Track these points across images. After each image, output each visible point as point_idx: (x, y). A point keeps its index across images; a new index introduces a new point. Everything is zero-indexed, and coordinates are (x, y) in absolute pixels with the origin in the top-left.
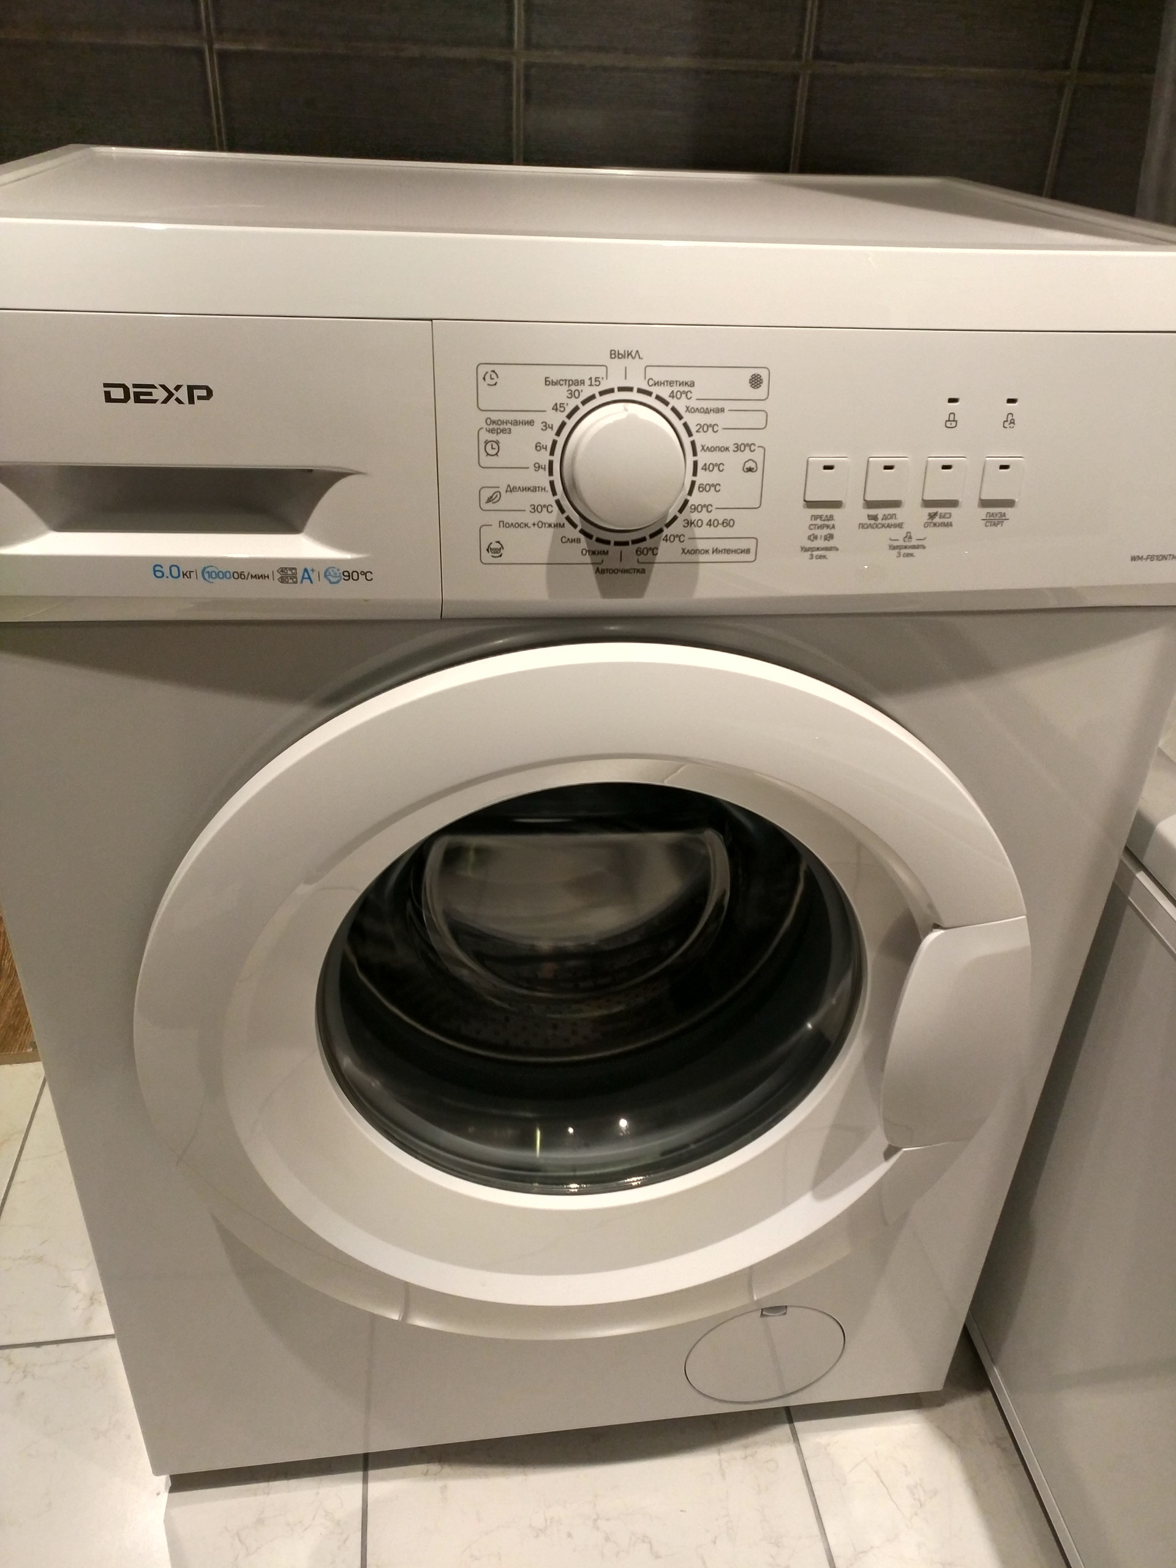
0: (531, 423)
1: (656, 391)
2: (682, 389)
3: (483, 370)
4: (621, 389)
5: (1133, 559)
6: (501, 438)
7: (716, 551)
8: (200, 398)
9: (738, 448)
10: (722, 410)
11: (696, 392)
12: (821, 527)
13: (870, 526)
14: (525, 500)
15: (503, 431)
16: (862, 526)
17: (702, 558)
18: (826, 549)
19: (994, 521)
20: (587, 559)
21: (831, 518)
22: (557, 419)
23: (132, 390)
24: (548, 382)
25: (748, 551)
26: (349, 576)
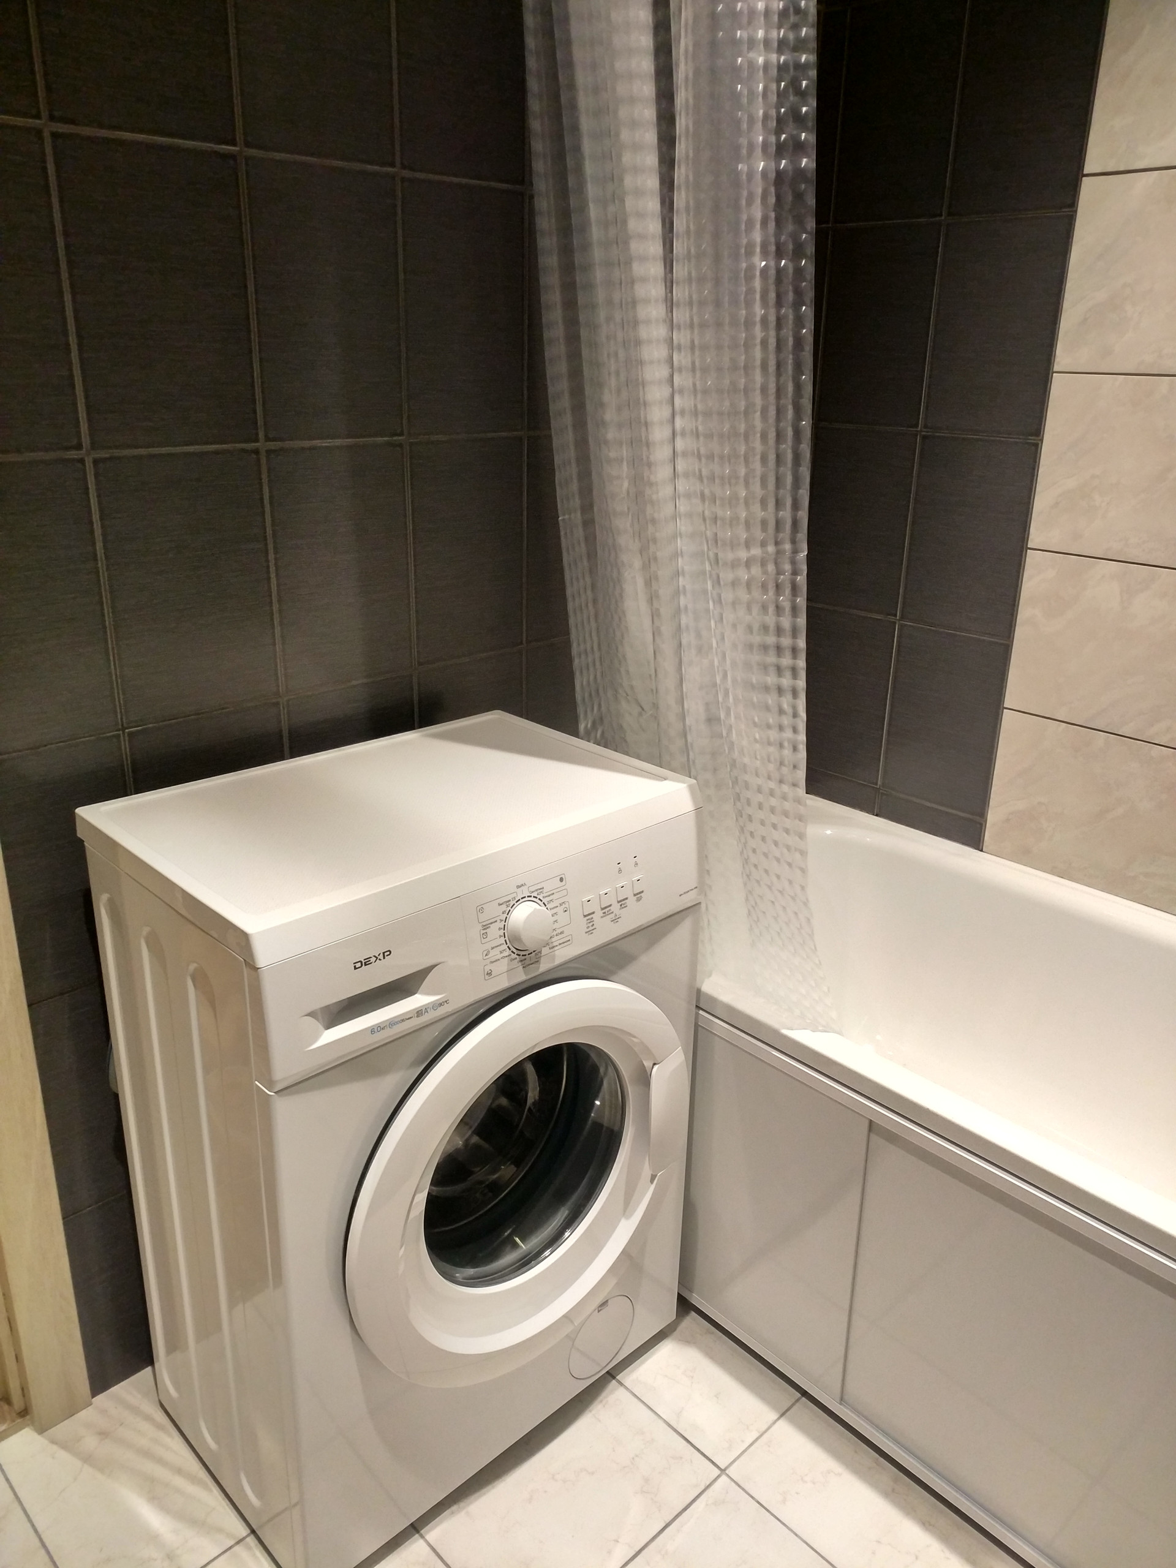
0: (496, 921)
1: (533, 895)
2: (540, 891)
3: (478, 908)
4: (522, 898)
5: (680, 896)
6: (487, 931)
7: (560, 944)
8: (387, 956)
9: (561, 905)
10: (553, 894)
11: (545, 890)
12: (590, 923)
13: (604, 916)
14: (497, 951)
15: (488, 928)
16: (602, 917)
17: (556, 948)
18: (593, 930)
19: (639, 900)
20: (520, 964)
21: (592, 918)
22: (503, 917)
23: (363, 962)
24: (500, 905)
25: (569, 940)
26: (441, 1005)
